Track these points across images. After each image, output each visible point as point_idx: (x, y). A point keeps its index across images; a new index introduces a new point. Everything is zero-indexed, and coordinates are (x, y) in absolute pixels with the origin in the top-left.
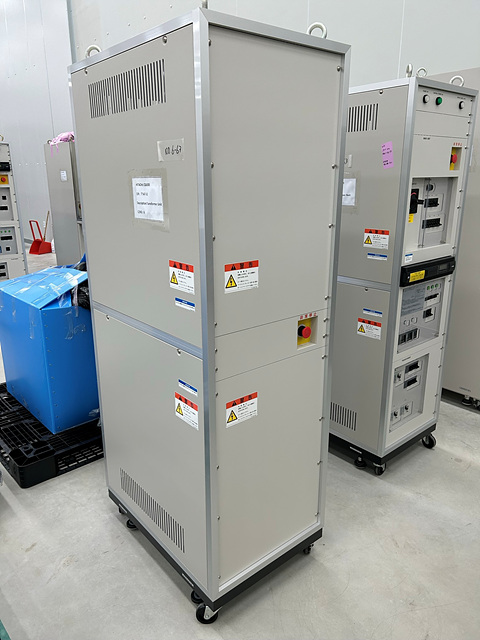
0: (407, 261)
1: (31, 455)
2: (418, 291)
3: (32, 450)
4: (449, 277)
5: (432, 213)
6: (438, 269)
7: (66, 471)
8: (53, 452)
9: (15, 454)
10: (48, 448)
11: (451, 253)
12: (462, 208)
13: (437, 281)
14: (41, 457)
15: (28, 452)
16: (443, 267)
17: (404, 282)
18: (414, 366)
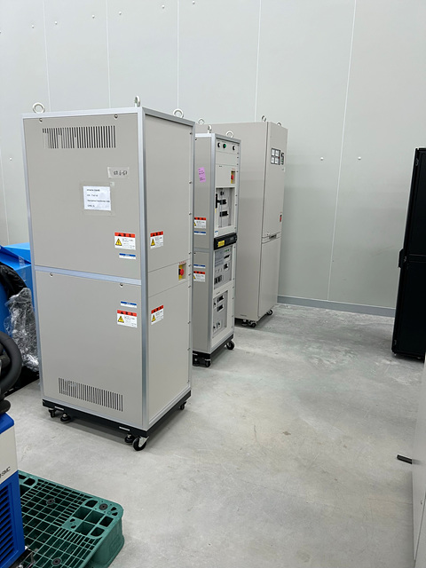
0: (216, 235)
2: (221, 253)
4: (234, 245)
5: (224, 208)
6: (230, 239)
11: (234, 231)
12: (238, 205)
13: (228, 247)
16: (232, 239)
17: (216, 247)
18: (221, 298)
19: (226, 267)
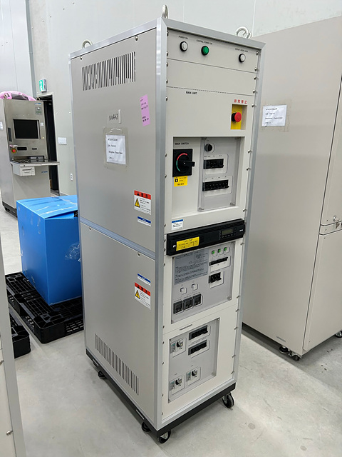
0: (175, 228)
1: (49, 321)
2: (198, 257)
3: (49, 317)
5: (215, 175)
7: (72, 333)
8: (63, 319)
9: (38, 319)
10: (60, 316)
11: (242, 216)
12: (252, 170)
13: (227, 244)
14: (55, 322)
15: (47, 319)
19: (215, 278)
